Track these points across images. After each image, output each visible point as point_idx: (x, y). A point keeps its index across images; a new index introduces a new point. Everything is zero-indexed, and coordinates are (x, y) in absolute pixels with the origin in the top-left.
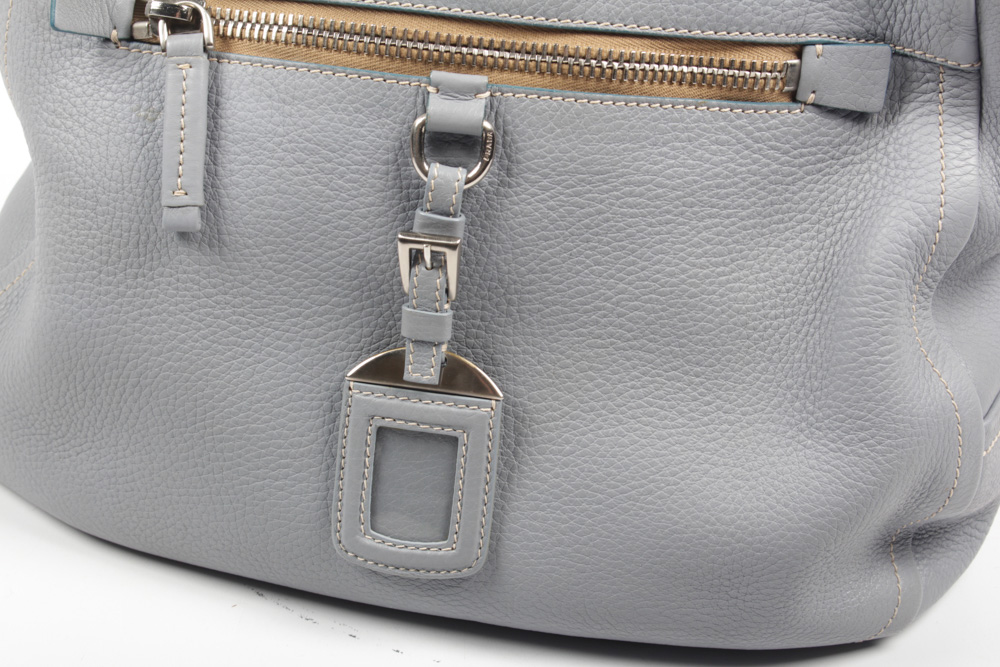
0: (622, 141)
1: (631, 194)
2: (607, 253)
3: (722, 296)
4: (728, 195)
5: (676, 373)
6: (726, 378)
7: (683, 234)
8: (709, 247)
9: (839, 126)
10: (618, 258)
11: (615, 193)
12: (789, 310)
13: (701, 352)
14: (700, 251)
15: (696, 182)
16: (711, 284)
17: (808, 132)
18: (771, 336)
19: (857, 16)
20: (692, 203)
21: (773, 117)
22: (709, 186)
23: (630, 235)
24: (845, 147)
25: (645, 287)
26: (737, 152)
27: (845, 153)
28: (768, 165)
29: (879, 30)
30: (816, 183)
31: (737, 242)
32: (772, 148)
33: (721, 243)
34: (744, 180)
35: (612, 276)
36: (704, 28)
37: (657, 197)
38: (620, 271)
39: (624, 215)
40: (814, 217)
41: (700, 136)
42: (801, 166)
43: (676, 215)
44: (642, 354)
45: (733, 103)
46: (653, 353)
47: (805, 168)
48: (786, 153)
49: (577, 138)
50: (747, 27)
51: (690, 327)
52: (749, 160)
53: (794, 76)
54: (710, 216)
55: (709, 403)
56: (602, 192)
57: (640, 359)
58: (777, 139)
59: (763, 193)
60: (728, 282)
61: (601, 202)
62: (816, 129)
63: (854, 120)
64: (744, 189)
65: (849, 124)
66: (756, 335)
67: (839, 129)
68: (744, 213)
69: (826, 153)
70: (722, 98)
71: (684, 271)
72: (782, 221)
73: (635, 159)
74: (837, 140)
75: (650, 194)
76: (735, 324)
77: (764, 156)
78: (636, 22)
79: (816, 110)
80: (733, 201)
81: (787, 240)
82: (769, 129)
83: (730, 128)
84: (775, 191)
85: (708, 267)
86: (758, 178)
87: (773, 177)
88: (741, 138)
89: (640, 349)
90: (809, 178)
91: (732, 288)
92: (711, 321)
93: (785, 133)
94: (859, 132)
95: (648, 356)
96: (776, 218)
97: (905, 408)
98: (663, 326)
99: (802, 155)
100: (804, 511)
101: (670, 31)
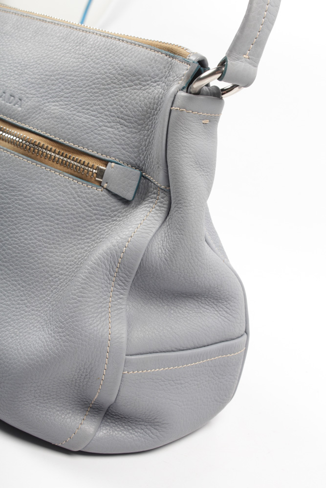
0: (24, 177)
1: (21, 200)
2: (6, 222)
3: (43, 256)
4: (60, 215)
5: (16, 283)
6: (33, 293)
7: (37, 224)
8: (45, 233)
9: (116, 202)
10: (9, 225)
11: (16, 197)
12: (67, 273)
13: (28, 277)
14: (40, 234)
15: (48, 204)
16: (40, 249)
17: (101, 200)
18: (57, 281)
19: (132, 156)
20: (44, 212)
21: (89, 189)
22: (53, 208)
23: (17, 217)
24: (116, 213)
25: (15, 241)
26: (70, 198)
27: (115, 215)
28: (81, 208)
29: (141, 165)
30: (100, 224)
31: (58, 236)
32: (85, 202)
33: (51, 234)
34: (68, 211)
35: (5, 232)
36: (70, 142)
37: (31, 205)
38: (9, 231)
39: (16, 207)
40: (93, 238)
41: (56, 186)
42: (95, 214)
43: (36, 215)
44: (6, 269)
45: (74, 177)
46: (10, 271)
47: (97, 216)
48: (90, 206)
49: (9, 170)
50: (86, 146)
51: (26, 264)
52: (73, 203)
53: (101, 173)
54: (50, 221)
55: (22, 300)
56: (12, 195)
57: (5, 272)
58: (88, 199)
59: (75, 220)
60: (48, 251)
61: (10, 199)
62: (105, 200)
63: (123, 202)
64: (68, 215)
65: (120, 203)
66: (50, 279)
67: (115, 204)
68: (65, 225)
69: (107, 212)
70: (71, 174)
71: (31, 239)
72: (80, 235)
73: (27, 186)
74: (113, 208)
75: (29, 202)
76: (44, 270)
77: (80, 204)
78: (45, 131)
79: (107, 191)
80: (61, 218)
81: (79, 244)
82: (85, 193)
83: (69, 187)
84: (81, 221)
85: (41, 242)
86: (75, 212)
87: (82, 215)
88: (72, 193)
89: (6, 267)
90: (97, 221)
91: (48, 254)
92: (35, 265)
93: (92, 198)
94: (124, 208)
95: (8, 271)
96: (78, 233)
97: (80, 325)
98: (17, 260)
99: (97, 210)
100: (27, 355)
101: (57, 139)
